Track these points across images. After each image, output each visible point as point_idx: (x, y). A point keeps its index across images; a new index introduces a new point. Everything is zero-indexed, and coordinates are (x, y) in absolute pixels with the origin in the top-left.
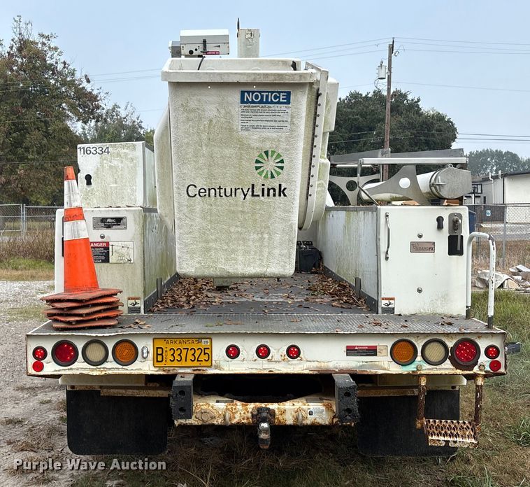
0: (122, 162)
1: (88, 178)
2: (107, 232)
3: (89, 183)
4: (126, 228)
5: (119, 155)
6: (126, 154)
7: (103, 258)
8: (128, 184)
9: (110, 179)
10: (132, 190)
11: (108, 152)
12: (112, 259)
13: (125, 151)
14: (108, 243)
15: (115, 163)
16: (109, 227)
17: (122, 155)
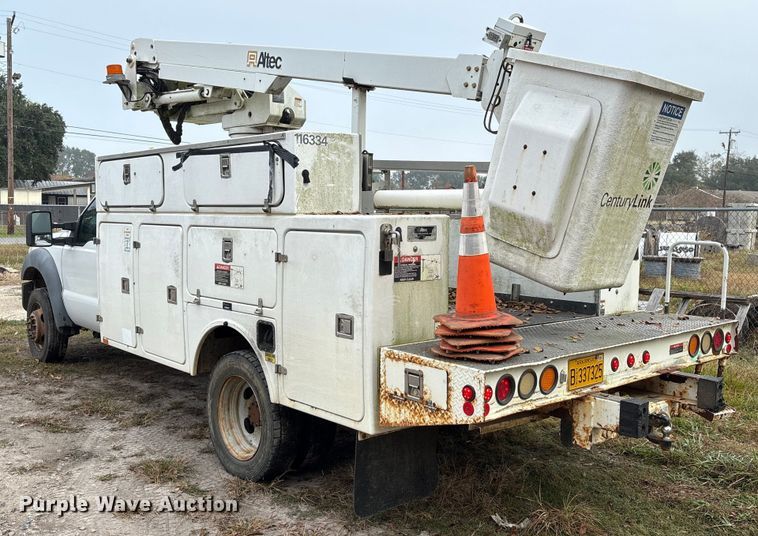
0: (339, 157)
1: (305, 174)
2: (419, 244)
3: (306, 180)
4: (435, 239)
5: (336, 148)
6: (343, 147)
7: (415, 275)
8: (344, 184)
9: (327, 178)
10: (348, 191)
11: (326, 143)
12: (424, 275)
13: (342, 143)
14: (419, 257)
15: (332, 157)
16: (421, 238)
17: (340, 148)
